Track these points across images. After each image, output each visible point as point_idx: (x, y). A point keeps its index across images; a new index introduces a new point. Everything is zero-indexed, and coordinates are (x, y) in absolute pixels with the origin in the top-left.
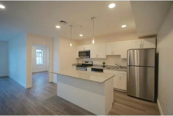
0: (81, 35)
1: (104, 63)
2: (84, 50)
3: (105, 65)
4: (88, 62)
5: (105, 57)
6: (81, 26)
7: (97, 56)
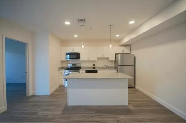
0: (76, 36)
1: (94, 65)
2: (72, 52)
3: (95, 66)
4: (76, 65)
5: (96, 59)
6: (91, 29)
7: (88, 58)
